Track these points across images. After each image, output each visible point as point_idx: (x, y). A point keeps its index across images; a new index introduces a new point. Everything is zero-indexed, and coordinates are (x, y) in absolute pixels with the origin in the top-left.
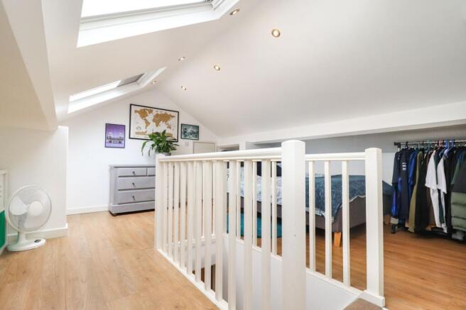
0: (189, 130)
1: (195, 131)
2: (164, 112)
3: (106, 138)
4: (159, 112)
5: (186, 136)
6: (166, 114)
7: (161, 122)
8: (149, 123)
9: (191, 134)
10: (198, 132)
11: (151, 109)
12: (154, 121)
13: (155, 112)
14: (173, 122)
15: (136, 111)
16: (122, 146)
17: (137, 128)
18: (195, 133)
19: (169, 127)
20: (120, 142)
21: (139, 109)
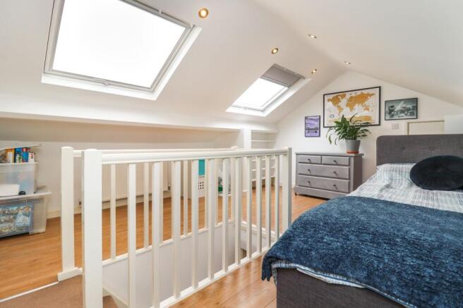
0: (398, 107)
1: (410, 106)
2: (359, 93)
3: (306, 129)
4: (353, 94)
5: (393, 116)
6: (362, 93)
7: (357, 105)
8: (342, 109)
9: (402, 111)
10: (416, 108)
11: (343, 94)
12: (347, 105)
13: (348, 95)
14: (373, 101)
15: (329, 100)
16: (318, 134)
17: (330, 117)
18: (408, 110)
19: (367, 109)
20: (316, 132)
21: (331, 97)
